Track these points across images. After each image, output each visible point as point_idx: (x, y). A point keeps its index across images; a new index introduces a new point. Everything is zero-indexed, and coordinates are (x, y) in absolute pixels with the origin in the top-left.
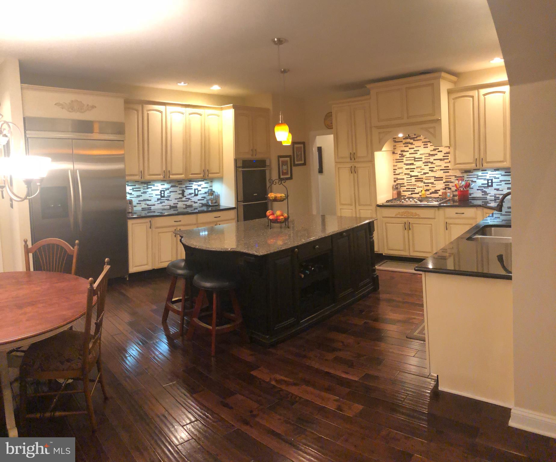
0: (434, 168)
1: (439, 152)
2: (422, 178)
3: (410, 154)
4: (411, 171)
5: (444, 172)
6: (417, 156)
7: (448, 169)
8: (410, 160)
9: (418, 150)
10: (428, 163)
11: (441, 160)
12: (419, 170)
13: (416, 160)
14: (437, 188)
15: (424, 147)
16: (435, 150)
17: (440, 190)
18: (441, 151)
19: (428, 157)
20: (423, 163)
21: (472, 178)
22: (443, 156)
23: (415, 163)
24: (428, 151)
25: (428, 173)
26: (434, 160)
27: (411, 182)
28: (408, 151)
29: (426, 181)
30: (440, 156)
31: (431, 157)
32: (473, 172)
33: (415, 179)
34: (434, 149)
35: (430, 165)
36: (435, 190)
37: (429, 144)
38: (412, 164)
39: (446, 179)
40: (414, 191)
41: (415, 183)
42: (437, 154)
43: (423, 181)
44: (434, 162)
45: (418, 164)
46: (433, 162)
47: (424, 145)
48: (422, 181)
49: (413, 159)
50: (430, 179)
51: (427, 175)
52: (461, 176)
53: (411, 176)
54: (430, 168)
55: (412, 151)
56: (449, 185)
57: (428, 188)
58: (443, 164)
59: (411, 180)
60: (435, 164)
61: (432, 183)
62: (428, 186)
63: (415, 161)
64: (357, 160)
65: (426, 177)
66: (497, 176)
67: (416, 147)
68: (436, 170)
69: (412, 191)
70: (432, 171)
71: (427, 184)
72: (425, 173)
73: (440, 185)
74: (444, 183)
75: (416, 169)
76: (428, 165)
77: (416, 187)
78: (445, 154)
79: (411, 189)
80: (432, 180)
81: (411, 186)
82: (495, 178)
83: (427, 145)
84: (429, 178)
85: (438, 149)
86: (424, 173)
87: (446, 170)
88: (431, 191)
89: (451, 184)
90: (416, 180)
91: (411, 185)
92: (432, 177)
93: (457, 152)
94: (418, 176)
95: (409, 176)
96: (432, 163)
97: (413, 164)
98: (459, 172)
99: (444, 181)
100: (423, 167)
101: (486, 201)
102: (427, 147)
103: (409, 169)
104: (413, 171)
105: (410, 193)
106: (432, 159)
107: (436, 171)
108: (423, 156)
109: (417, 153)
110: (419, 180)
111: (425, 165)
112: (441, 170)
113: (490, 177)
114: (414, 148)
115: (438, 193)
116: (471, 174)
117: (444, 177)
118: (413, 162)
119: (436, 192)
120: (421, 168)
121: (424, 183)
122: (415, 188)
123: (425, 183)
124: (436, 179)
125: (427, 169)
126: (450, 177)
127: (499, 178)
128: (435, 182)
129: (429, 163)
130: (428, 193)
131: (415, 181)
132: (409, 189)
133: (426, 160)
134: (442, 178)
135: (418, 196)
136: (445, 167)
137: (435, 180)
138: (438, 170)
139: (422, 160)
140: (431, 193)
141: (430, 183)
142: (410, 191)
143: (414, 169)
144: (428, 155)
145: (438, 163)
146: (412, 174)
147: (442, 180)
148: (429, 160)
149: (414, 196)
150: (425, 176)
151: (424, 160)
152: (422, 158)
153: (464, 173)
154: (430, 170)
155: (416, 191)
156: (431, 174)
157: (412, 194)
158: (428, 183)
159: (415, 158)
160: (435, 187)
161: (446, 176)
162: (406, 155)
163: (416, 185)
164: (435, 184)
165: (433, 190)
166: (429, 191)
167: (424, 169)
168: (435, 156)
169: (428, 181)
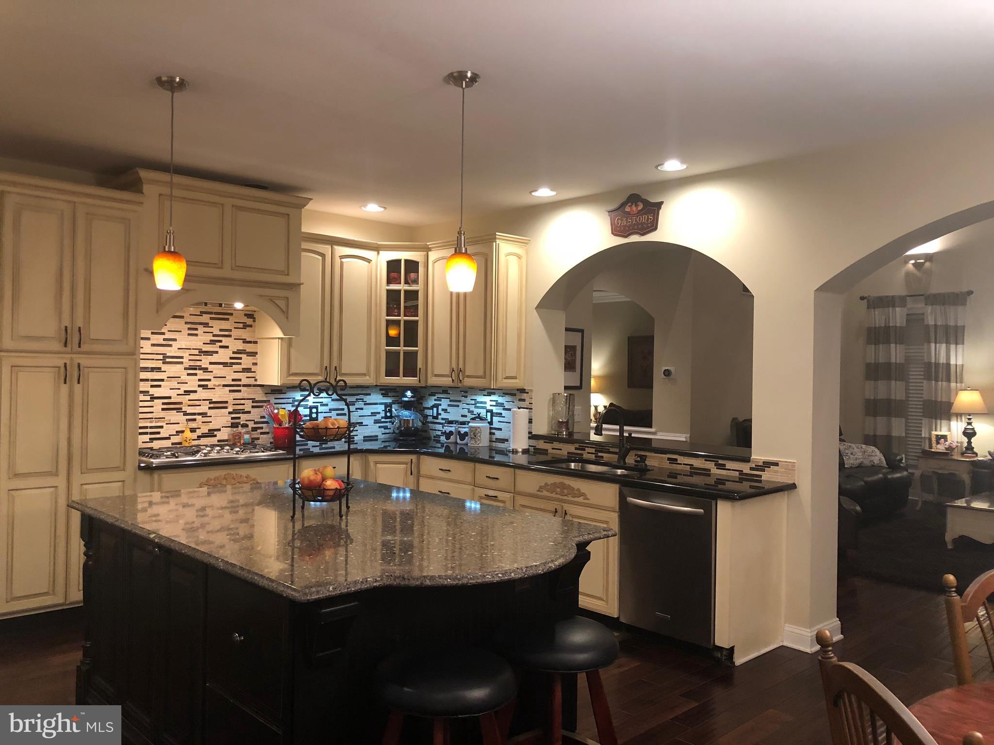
0: (209, 380)
1: (221, 347)
2: (181, 403)
3: (153, 345)
4: (152, 386)
5: (230, 391)
6: (170, 352)
7: (239, 386)
8: (153, 359)
9: (175, 340)
10: (195, 369)
11: (225, 364)
12: (174, 384)
13: (168, 360)
14: (212, 426)
15: (189, 335)
16: (213, 342)
17: (219, 430)
18: (227, 347)
19: (198, 358)
20: (185, 369)
21: (285, 404)
22: (231, 358)
23: (164, 367)
24: (200, 341)
25: (195, 392)
26: (211, 363)
27: (152, 412)
28: (148, 339)
29: (190, 410)
30: (224, 356)
31: (203, 357)
32: (285, 393)
33: (163, 404)
34: (211, 341)
35: (201, 374)
36: (209, 430)
37: (201, 329)
38: (158, 369)
39: (233, 405)
40: (159, 433)
41: (162, 414)
42: (217, 352)
43: (181, 409)
44: (211, 367)
45: (171, 370)
46: (207, 368)
47: (189, 329)
48: (179, 410)
49: (161, 357)
50: (200, 405)
51: (193, 396)
52: (265, 399)
53: (153, 398)
54: (200, 380)
55: (159, 339)
56: (239, 418)
57: (193, 425)
58: (230, 374)
59: (153, 407)
60: (212, 372)
61: (204, 415)
62: (195, 420)
63: (163, 363)
65: (189, 400)
66: (325, 401)
67: (169, 331)
68: (215, 385)
69: (151, 433)
70: (205, 387)
71: (191, 417)
72: (187, 392)
73: (220, 419)
74: (230, 413)
75: (167, 381)
76: (196, 374)
77: (164, 424)
78: (234, 353)
79: (151, 427)
80: (204, 408)
81: (151, 422)
82: (323, 405)
83: (196, 329)
84: (197, 403)
85: (221, 341)
86: (185, 391)
87: (234, 386)
88: (199, 432)
89: (244, 417)
90: (165, 406)
91: (152, 418)
92: (203, 400)
94: (170, 398)
95: (148, 398)
96: (205, 370)
97: (160, 368)
98: (261, 392)
99: (230, 409)
100: (184, 377)
101: (306, 447)
102: (196, 335)
103: (147, 380)
104: (159, 386)
105: (146, 438)
106: (205, 361)
107: (214, 389)
108: (186, 354)
109: (170, 346)
110: (171, 406)
111: (189, 374)
112: (225, 386)
113: (314, 403)
114: (163, 334)
115: (215, 436)
116: (282, 396)
117: (231, 402)
118: (159, 364)
119: (211, 433)
120: (179, 380)
121: (184, 415)
122: (162, 427)
123: (185, 414)
124: (212, 405)
125: (192, 383)
126: (242, 402)
127: (327, 405)
128: (210, 412)
129: (200, 369)
130: (195, 435)
131: (163, 409)
132: (146, 427)
133: (192, 363)
134: (227, 402)
135: (167, 444)
136: (233, 380)
137: (210, 408)
138: (219, 385)
139: (182, 363)
140: (199, 437)
141: (199, 414)
142: (146, 433)
143: (162, 380)
144: (197, 352)
145: (218, 370)
146: (156, 392)
147: (226, 408)
148: (198, 363)
149: (156, 445)
150: (188, 398)
151: (186, 363)
152: (182, 357)
153: (271, 393)
154: (199, 386)
155: (164, 433)
156: (202, 394)
157: (152, 440)
158: (194, 414)
159: (165, 356)
160: (211, 422)
161: (234, 399)
162: (142, 348)
163: (164, 418)
164: (211, 416)
165: (205, 429)
166: (195, 431)
167: (187, 383)
168: (212, 355)
169: (195, 409)
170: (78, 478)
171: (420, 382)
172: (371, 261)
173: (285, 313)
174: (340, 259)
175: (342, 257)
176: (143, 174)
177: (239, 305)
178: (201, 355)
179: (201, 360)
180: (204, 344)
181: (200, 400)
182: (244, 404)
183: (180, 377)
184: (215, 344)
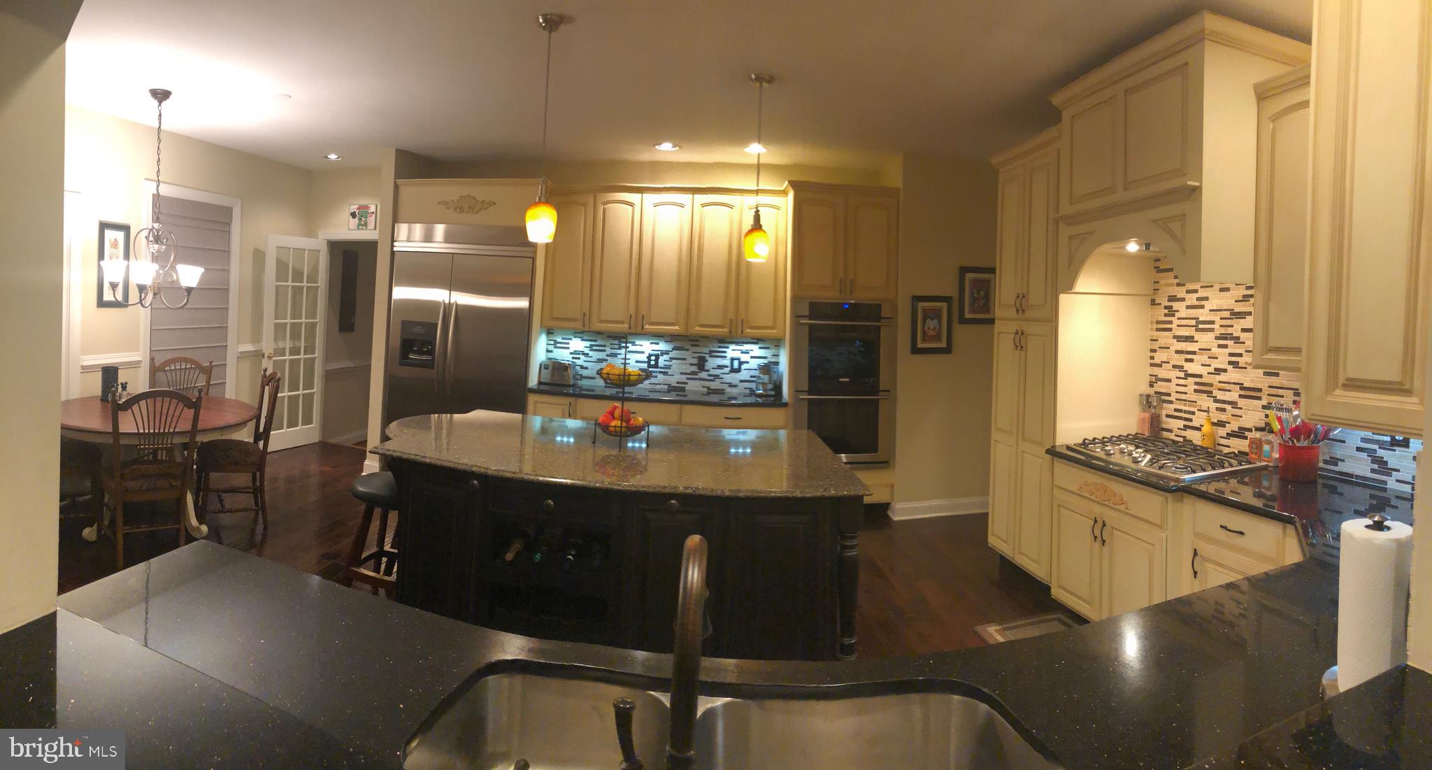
0: (1240, 355)
2: (1211, 385)
3: (1188, 307)
4: (1186, 360)
5: (1265, 373)
6: (1203, 315)
8: (1188, 326)
9: (1207, 298)
10: (1226, 339)
12: (1204, 358)
13: (1200, 326)
14: (1244, 423)
15: (1222, 290)
16: (1246, 298)
17: (1250, 430)
19: (1229, 322)
20: (1216, 338)
23: (1198, 336)
24: (1232, 298)
25: (1225, 371)
26: (1243, 330)
27: (1186, 393)
28: (1184, 299)
29: (1220, 395)
31: (1235, 322)
33: (1196, 383)
34: (1245, 296)
35: (1232, 346)
36: (1240, 428)
38: (1190, 339)
39: (1269, 395)
40: (1191, 420)
41: (1194, 397)
43: (1211, 392)
44: (1243, 336)
45: (1205, 339)
46: (1239, 338)
48: (1209, 393)
49: (1193, 323)
50: (1230, 391)
51: (1223, 377)
53: (1188, 375)
54: (1231, 355)
55: (1192, 299)
57: (1223, 417)
59: (1186, 386)
60: (1244, 343)
61: (1234, 404)
62: (1225, 410)
63: (1197, 330)
64: (1028, 314)
65: (1220, 382)
67: (1202, 287)
68: (1246, 363)
69: (1186, 419)
70: (1235, 364)
71: (1221, 406)
72: (1218, 371)
73: (1252, 415)
74: (1263, 407)
75: (1200, 354)
76: (1226, 346)
77: (1195, 410)
79: (1185, 412)
80: (1233, 396)
81: (1185, 405)
84: (1227, 386)
86: (1216, 369)
88: (1228, 429)
90: (1197, 387)
91: (1186, 400)
92: (1234, 383)
93: (1272, 305)
94: (1201, 376)
95: (1182, 375)
96: (1237, 340)
97: (1193, 337)
99: (1264, 402)
100: (1215, 350)
103: (1182, 352)
104: (1192, 360)
105: (1181, 423)
106: (1237, 327)
107: (1246, 368)
108: (1216, 318)
109: (1202, 307)
110: (1204, 389)
111: (1219, 346)
112: (1258, 364)
114: (1196, 291)
115: (1246, 438)
117: (1266, 390)
118: (1192, 332)
119: (1241, 433)
120: (1210, 353)
121: (1214, 401)
122: (1193, 413)
123: (1216, 401)
124: (1243, 393)
126: (1280, 392)
128: (1242, 402)
129: (1231, 339)
130: (1222, 432)
131: (1196, 391)
132: (1181, 411)
133: (1223, 331)
134: (1260, 390)
135: (1198, 435)
137: (1241, 396)
138: (1251, 364)
139: (1212, 330)
140: (1229, 435)
141: (1229, 403)
142: (1181, 418)
143: (1194, 353)
144: (1227, 314)
146: (1191, 368)
147: (1259, 398)
148: (1229, 330)
149: (1189, 433)
150: (1218, 378)
151: (1219, 331)
152: (1212, 322)
154: (1230, 363)
155: (1196, 421)
156: (1233, 375)
157: (1186, 427)
158: (1224, 402)
159: (1199, 322)
160: (1241, 417)
161: (1270, 387)
162: (1178, 311)
163: (1196, 402)
164: (1241, 408)
165: (1234, 426)
166: (1224, 426)
167: (1217, 358)
168: (1245, 318)
169: (1225, 395)
178: (1233, 319)
179: (1232, 326)
180: (1236, 301)
181: (1230, 383)
182: (1282, 397)
183: (1210, 350)
184: (1249, 301)
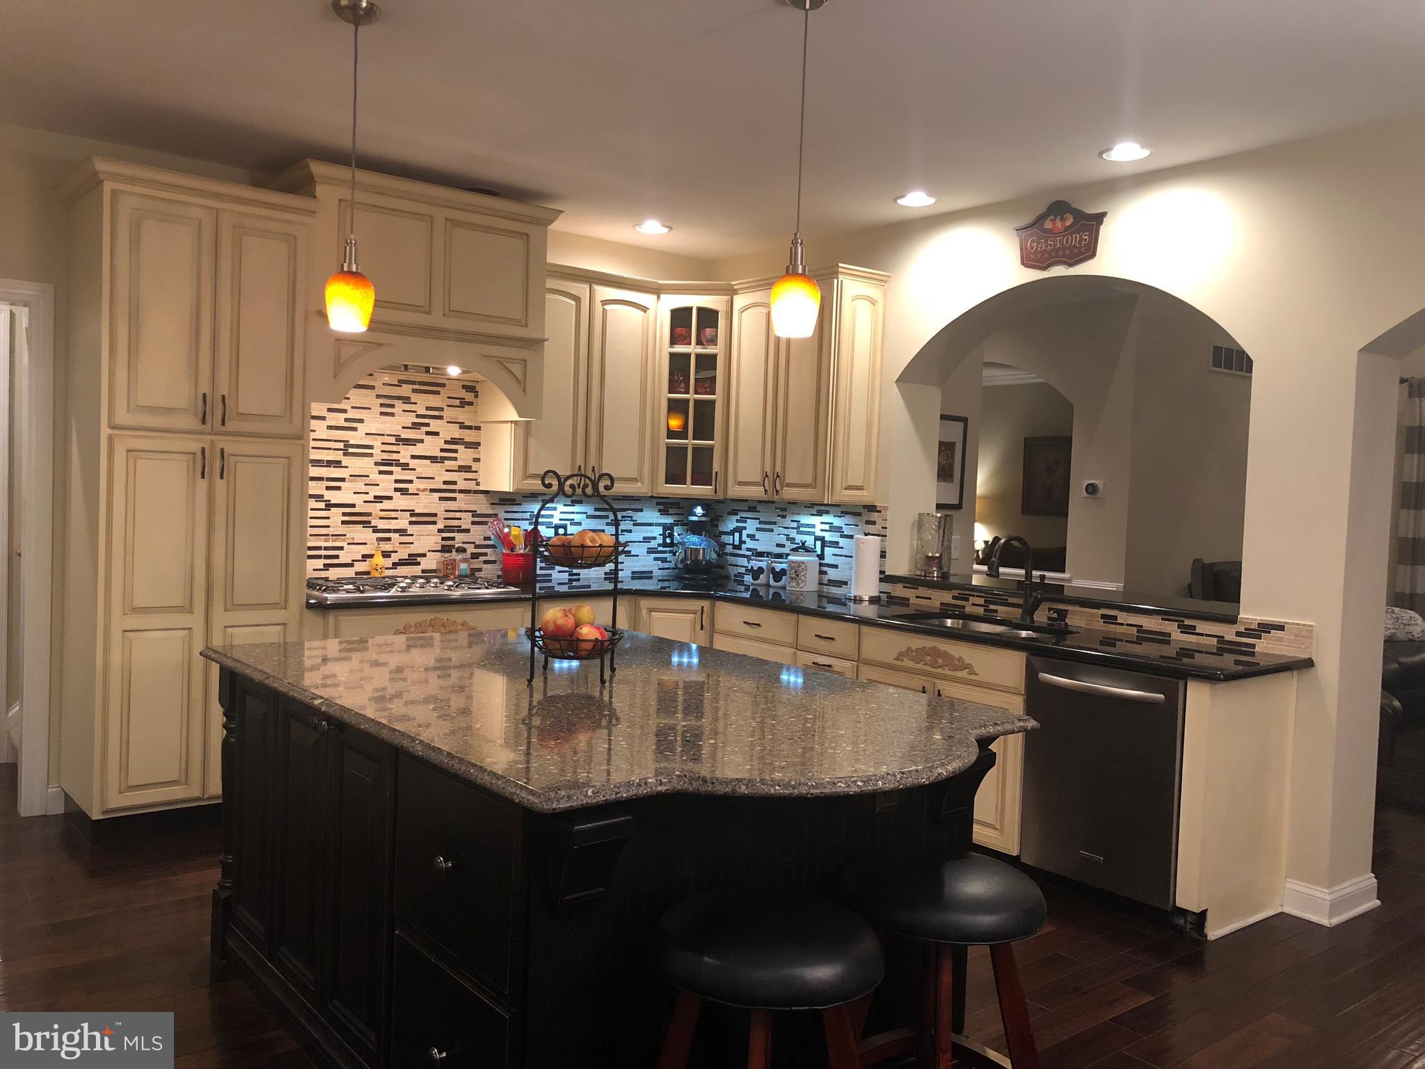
0: (411, 482)
1: (428, 433)
2: (369, 514)
3: (330, 428)
4: (328, 488)
5: (440, 499)
6: (354, 438)
7: (454, 491)
8: (330, 449)
9: (361, 421)
10: (391, 465)
11: (433, 459)
12: (360, 486)
13: (351, 450)
14: (414, 549)
15: (382, 414)
16: (416, 426)
17: (424, 555)
18: (437, 434)
19: (394, 448)
20: (376, 464)
21: (519, 520)
22: (442, 450)
23: (346, 461)
24: (397, 423)
25: (390, 498)
26: (413, 457)
27: (328, 526)
28: (323, 418)
29: (382, 525)
30: (432, 446)
31: (401, 448)
32: (520, 505)
33: (344, 514)
34: (413, 424)
35: (398, 473)
36: (409, 555)
37: (399, 406)
38: (337, 464)
39: (445, 519)
40: (337, 557)
41: (342, 529)
42: (422, 441)
43: (369, 522)
44: (413, 463)
45: (357, 465)
46: (407, 464)
47: (382, 405)
48: (366, 524)
49: (341, 445)
50: (397, 518)
51: (386, 504)
52: (491, 512)
53: (329, 506)
54: (397, 481)
55: (339, 419)
56: (453, 539)
57: (387, 547)
58: (440, 474)
59: (328, 518)
60: (414, 469)
61: (402, 532)
62: (389, 539)
63: (345, 454)
65: (381, 510)
66: (577, 518)
67: (352, 407)
68: (418, 489)
69: (327, 557)
70: (404, 492)
71: (384, 536)
72: (379, 499)
73: (426, 540)
74: (440, 531)
75: (351, 481)
76: (391, 473)
77: (344, 544)
78: (446, 442)
79: (326, 548)
80: (402, 523)
81: (325, 541)
82: (574, 523)
83: (393, 406)
84: (393, 514)
85: (428, 425)
86: (375, 497)
87: (447, 492)
88: (394, 558)
89: (460, 538)
90: (346, 518)
91: (328, 535)
92: (402, 511)
94: (353, 506)
95: (322, 505)
96: (405, 466)
97: (340, 462)
98: (485, 501)
99: (440, 526)
100: (375, 477)
101: (549, 584)
102: (392, 415)
103: (321, 479)
104: (339, 488)
105: (320, 563)
106: (405, 454)
107: (418, 494)
108: (377, 443)
109: (355, 429)
110: (356, 518)
111: (381, 472)
112: (432, 490)
113: (560, 520)
114: (345, 411)
115: (419, 564)
116: (515, 508)
117: (442, 514)
118: (338, 456)
119: (412, 560)
120: (367, 480)
121: (374, 531)
122: (341, 548)
123: (376, 530)
124: (414, 519)
125: (386, 485)
126: (458, 515)
127: (579, 524)
128: (412, 529)
129: (397, 465)
130: (388, 562)
131: (343, 522)
132: (319, 548)
133: (386, 456)
134: (435, 515)
135: (349, 573)
136: (445, 483)
137: (411, 523)
138: (425, 490)
139: (371, 455)
140: (395, 565)
141: (396, 531)
142: (319, 557)
143: (343, 480)
144: (392, 440)
145: (424, 467)
146: (334, 497)
147: (434, 523)
148: (395, 456)
149: (333, 574)
150: (380, 506)
151: (379, 456)
152: (371, 447)
153: (498, 504)
154: (396, 490)
155: (344, 557)
156: (400, 502)
157: (327, 567)
158: (389, 531)
159: (347, 445)
160: (412, 543)
161: (446, 511)
162: (314, 431)
163: (345, 535)
164: (412, 535)
165: (403, 554)
166: (390, 556)
167: (378, 485)
168: (415, 445)
169: (390, 524)
170: (220, 618)
171: (716, 493)
172: (648, 309)
173: (522, 383)
174: (603, 305)
175: (605, 302)
176: (317, 168)
177: (454, 371)
178: (399, 445)
179: (399, 452)
180: (403, 428)
181: (397, 511)
182: (460, 519)
183: (368, 476)
184: (420, 429)
